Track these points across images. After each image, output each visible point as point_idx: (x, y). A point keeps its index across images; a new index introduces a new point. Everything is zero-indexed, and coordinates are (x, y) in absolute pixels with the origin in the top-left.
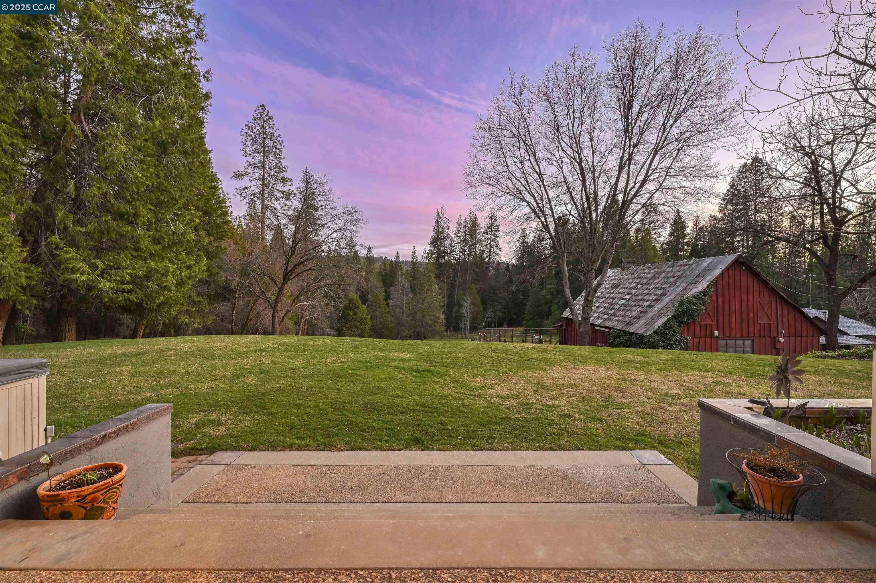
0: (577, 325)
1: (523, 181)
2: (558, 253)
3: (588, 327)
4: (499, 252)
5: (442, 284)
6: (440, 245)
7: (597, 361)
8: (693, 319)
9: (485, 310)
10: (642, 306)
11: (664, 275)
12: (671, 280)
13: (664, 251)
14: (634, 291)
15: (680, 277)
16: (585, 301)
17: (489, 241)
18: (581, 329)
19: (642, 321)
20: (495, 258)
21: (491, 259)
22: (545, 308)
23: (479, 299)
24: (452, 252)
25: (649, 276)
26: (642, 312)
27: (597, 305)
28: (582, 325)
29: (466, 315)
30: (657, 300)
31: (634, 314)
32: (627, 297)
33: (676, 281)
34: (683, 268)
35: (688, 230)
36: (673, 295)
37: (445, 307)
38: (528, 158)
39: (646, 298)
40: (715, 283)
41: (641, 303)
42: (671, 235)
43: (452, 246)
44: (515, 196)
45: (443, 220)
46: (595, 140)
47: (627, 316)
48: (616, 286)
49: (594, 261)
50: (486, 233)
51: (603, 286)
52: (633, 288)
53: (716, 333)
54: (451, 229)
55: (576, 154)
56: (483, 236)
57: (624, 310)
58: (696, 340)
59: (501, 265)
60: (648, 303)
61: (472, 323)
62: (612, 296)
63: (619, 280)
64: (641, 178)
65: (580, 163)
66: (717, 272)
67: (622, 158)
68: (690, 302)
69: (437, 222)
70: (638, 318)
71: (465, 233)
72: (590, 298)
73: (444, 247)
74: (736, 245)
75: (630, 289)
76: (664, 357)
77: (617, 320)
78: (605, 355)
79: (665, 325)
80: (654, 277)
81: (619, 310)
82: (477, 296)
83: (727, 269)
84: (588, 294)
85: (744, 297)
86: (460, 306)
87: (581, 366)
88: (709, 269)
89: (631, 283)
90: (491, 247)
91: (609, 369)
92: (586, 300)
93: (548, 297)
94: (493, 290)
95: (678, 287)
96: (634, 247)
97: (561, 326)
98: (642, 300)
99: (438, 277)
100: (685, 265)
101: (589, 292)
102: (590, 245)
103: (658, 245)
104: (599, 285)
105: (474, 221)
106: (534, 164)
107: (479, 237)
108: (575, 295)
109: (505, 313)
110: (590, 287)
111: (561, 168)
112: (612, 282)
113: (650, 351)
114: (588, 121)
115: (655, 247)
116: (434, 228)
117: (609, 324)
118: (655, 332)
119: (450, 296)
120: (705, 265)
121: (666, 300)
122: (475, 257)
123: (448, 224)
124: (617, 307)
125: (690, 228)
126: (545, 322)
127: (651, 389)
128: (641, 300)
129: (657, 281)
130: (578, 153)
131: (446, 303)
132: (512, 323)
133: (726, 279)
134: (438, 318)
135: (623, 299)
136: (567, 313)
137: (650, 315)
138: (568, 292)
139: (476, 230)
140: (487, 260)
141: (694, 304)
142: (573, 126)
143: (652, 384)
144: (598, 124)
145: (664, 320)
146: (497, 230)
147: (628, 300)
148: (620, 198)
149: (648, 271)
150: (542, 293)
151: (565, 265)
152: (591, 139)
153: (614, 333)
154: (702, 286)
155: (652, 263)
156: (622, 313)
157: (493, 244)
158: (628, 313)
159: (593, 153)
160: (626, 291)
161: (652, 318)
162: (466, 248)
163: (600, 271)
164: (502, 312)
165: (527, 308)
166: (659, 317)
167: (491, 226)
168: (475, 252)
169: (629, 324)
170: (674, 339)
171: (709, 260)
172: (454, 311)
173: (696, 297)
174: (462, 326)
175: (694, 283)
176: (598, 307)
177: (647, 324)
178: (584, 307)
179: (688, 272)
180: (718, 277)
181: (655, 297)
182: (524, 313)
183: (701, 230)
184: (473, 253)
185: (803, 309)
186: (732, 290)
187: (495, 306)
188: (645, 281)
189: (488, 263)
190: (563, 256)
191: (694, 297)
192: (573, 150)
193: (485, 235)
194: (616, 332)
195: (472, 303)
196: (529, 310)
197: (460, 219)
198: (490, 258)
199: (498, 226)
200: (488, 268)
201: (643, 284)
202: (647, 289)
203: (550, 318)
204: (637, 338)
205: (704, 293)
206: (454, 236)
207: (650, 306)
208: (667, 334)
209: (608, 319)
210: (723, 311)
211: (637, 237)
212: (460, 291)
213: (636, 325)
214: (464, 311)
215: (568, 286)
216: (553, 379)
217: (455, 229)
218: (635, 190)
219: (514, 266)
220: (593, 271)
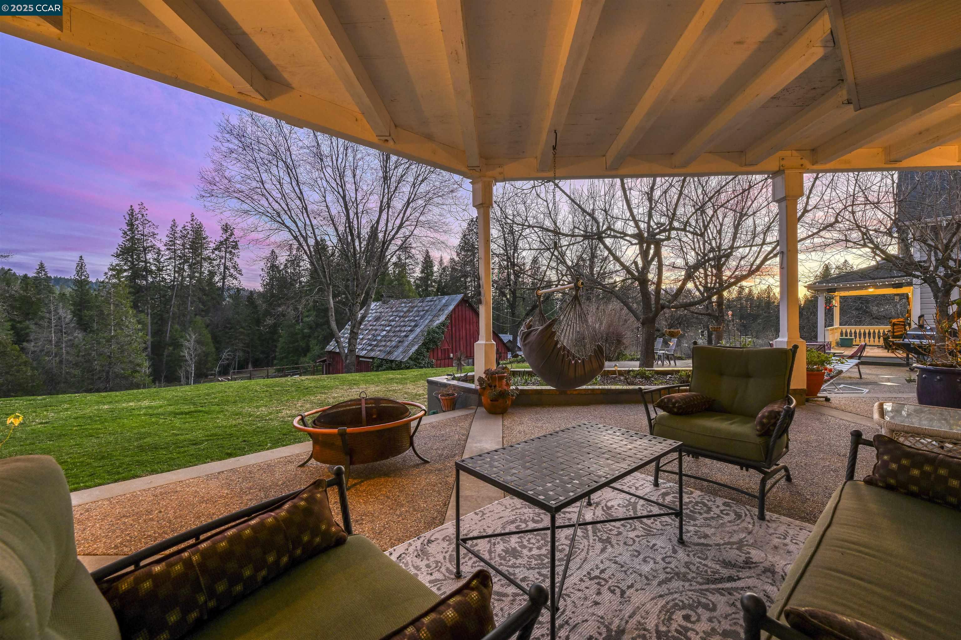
0: (344, 358)
1: (282, 202)
2: (323, 285)
3: (354, 358)
4: (238, 275)
5: (142, 316)
6: (139, 259)
7: (367, 382)
8: (437, 345)
9: (219, 350)
10: (400, 337)
11: (416, 309)
12: (422, 313)
13: (418, 286)
14: (393, 323)
15: (427, 311)
16: (350, 334)
17: (223, 261)
18: (348, 361)
19: (401, 349)
20: (231, 282)
21: (227, 283)
22: (302, 344)
23: (209, 336)
24: (160, 270)
25: (405, 309)
26: (400, 342)
27: (361, 337)
28: (349, 357)
29: (188, 358)
30: (411, 331)
31: (394, 343)
32: (387, 328)
33: (425, 314)
34: (429, 303)
35: (435, 269)
36: (423, 326)
37: (149, 349)
38: (289, 180)
39: (403, 329)
40: (450, 317)
41: (399, 334)
42: (422, 272)
43: (159, 262)
44: (272, 218)
45: (143, 224)
46: (358, 177)
47: (388, 346)
48: (377, 319)
49: (359, 295)
50: (217, 248)
51: (366, 319)
52: (393, 321)
53: (452, 355)
54: (158, 237)
55: (340, 188)
56: (213, 253)
57: (385, 341)
58: (439, 362)
59: (242, 292)
60: (405, 333)
61: (197, 368)
62: (374, 328)
63: (381, 313)
64: (398, 222)
65: (344, 198)
66: (451, 308)
67: (382, 202)
68: (434, 332)
69: (131, 224)
70: (397, 347)
71: (183, 245)
72: (355, 331)
73: (146, 262)
74: (468, 284)
75: (390, 321)
76: (416, 373)
77: (380, 351)
78: (373, 377)
79: (418, 352)
80: (408, 311)
81: (381, 341)
82: (205, 332)
83: (457, 305)
84: (353, 327)
85: (468, 326)
86: (177, 346)
87: (355, 387)
88: (446, 305)
89: (392, 316)
90: (226, 268)
91: (377, 386)
92: (352, 332)
93: (306, 331)
94: (229, 323)
95: (426, 319)
96: (392, 281)
97: (325, 361)
98: (400, 331)
99: (135, 306)
100: (431, 301)
101: (355, 324)
102: (354, 279)
103: (412, 280)
104: (363, 317)
105: (198, 231)
106: (297, 189)
107: (206, 253)
108: (341, 326)
109: (248, 353)
110: (355, 320)
111: (325, 197)
112: (374, 315)
113: (406, 371)
114: (351, 159)
115: (409, 282)
116: (125, 233)
117: (372, 354)
118: (410, 358)
119: (158, 332)
120: (444, 301)
121: (418, 330)
122: (200, 280)
123: (152, 230)
124: (379, 338)
125: (436, 267)
126: (302, 359)
127: (406, 393)
128: (398, 331)
129: (411, 314)
130: (342, 187)
131: (149, 343)
132: (259, 364)
133: (457, 312)
134: (138, 365)
135: (384, 330)
136: (331, 346)
137: (406, 344)
138: (334, 325)
139: (202, 246)
140: (220, 284)
141: (437, 333)
142: (337, 160)
143: (407, 390)
144: (360, 163)
145: (416, 347)
146: (235, 247)
147: (388, 332)
148: (381, 235)
149: (403, 305)
150: (297, 327)
151: (331, 298)
152: (354, 176)
153: (377, 362)
154: (442, 318)
155: (407, 297)
156: (383, 343)
157: (228, 264)
158: (388, 344)
159: (356, 190)
160: (386, 323)
161: (408, 347)
162: (186, 267)
163: (364, 303)
164: (244, 351)
165: (279, 345)
166: (413, 345)
167: (226, 240)
168: (201, 273)
169: (390, 353)
170: (423, 362)
171: (446, 297)
172: (165, 353)
173: (438, 327)
174: (182, 374)
175: (437, 316)
176: (362, 339)
177: (404, 352)
178: (350, 340)
179: (433, 307)
180: (452, 312)
181: (410, 328)
182: (274, 351)
183: (444, 269)
184: (197, 274)
185: (500, 335)
186: (460, 323)
187: (233, 345)
188: (402, 314)
189: (222, 289)
190: (329, 288)
191: (437, 327)
192: (337, 184)
193: (217, 252)
194: (379, 361)
195: (198, 342)
196: (283, 347)
197: (174, 225)
198: (224, 283)
199: (236, 242)
200: (221, 296)
201: (400, 317)
202: (404, 321)
203: (309, 355)
204: (396, 365)
205: (443, 324)
206: (163, 248)
207: (406, 336)
208: (419, 359)
209: (372, 350)
210: (456, 338)
211: (394, 272)
212: (177, 326)
213: (396, 353)
214: (185, 353)
215: (334, 318)
216: (334, 398)
217: (165, 239)
218: (393, 232)
219: (259, 294)
220: (358, 304)
